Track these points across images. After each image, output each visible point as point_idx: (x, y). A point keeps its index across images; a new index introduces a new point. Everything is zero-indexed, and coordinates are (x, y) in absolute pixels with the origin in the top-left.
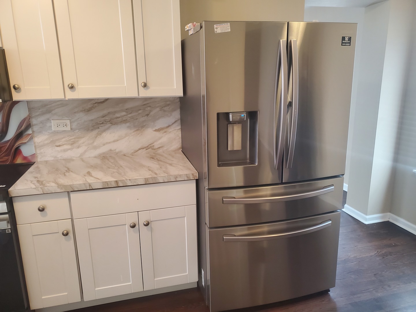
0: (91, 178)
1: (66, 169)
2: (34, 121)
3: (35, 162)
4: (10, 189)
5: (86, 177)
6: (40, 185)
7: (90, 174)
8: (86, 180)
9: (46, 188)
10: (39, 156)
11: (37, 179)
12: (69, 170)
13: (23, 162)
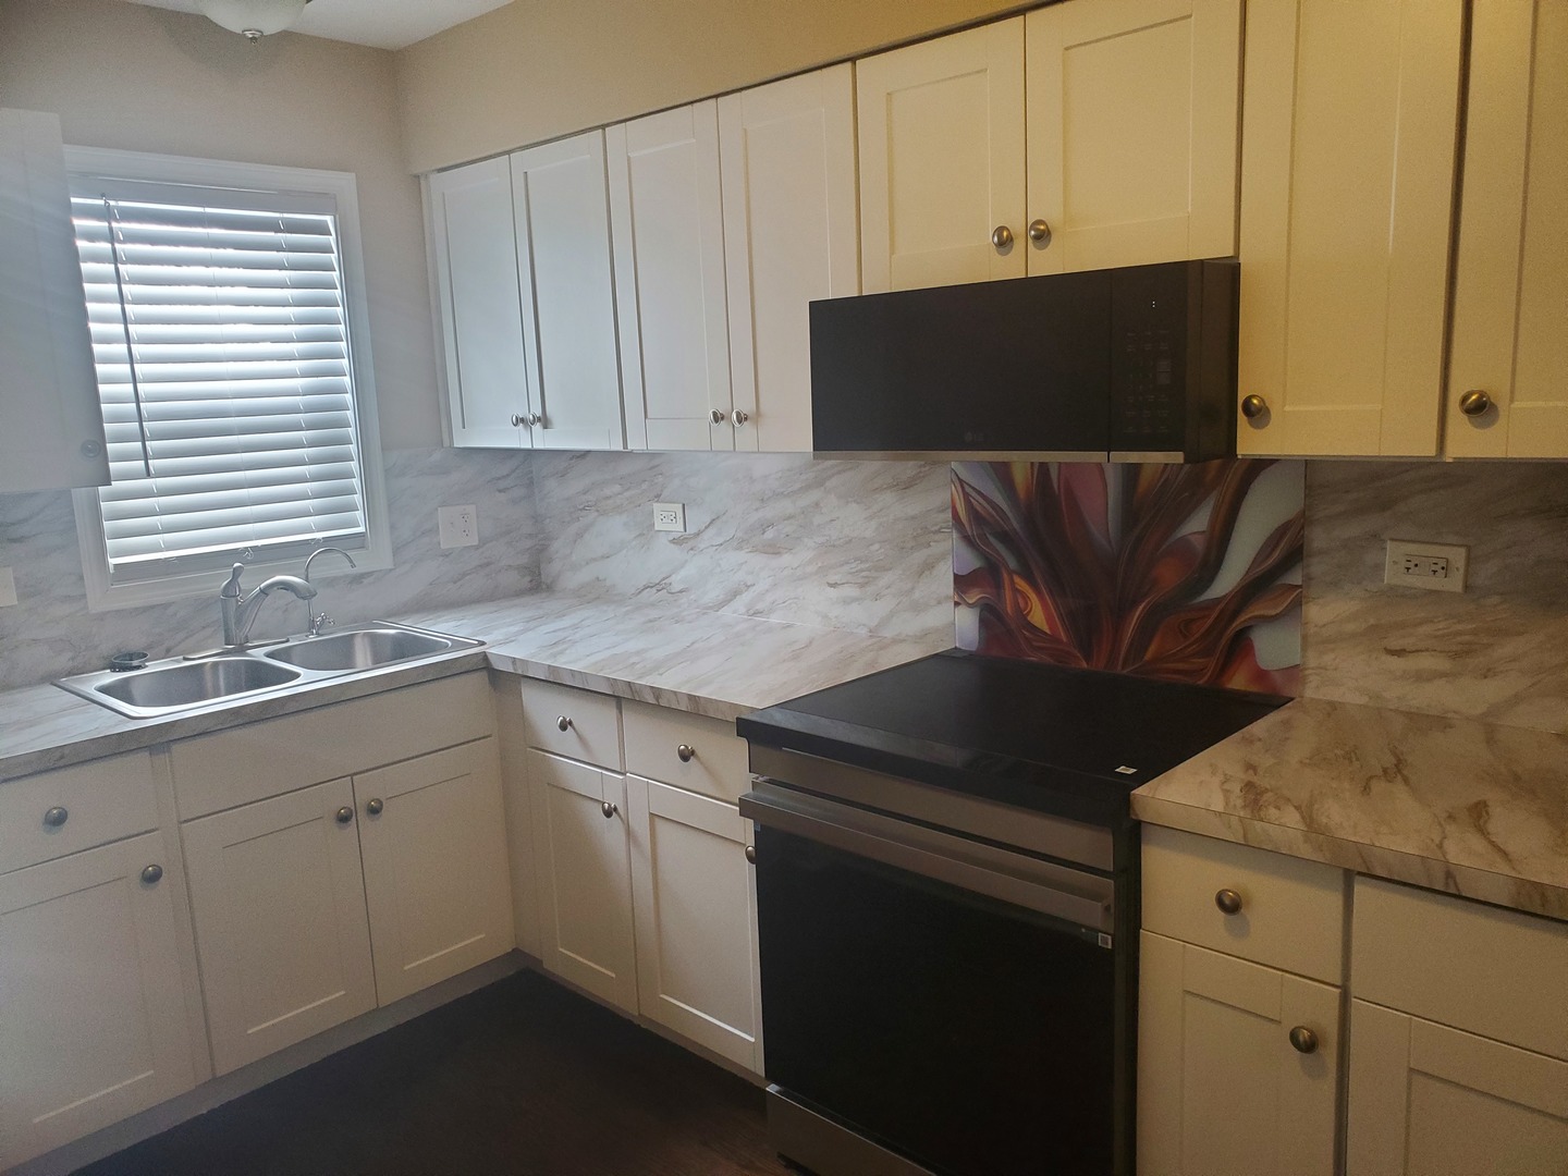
0: (1477, 843)
1: (1389, 761)
2: (1318, 538)
3: (1292, 699)
4: (1139, 791)
5: (1451, 829)
6: (1244, 807)
7: (1480, 817)
8: (1446, 842)
9: (1258, 825)
10: (1311, 678)
11: (1249, 776)
12: (1397, 770)
13: (1253, 689)
